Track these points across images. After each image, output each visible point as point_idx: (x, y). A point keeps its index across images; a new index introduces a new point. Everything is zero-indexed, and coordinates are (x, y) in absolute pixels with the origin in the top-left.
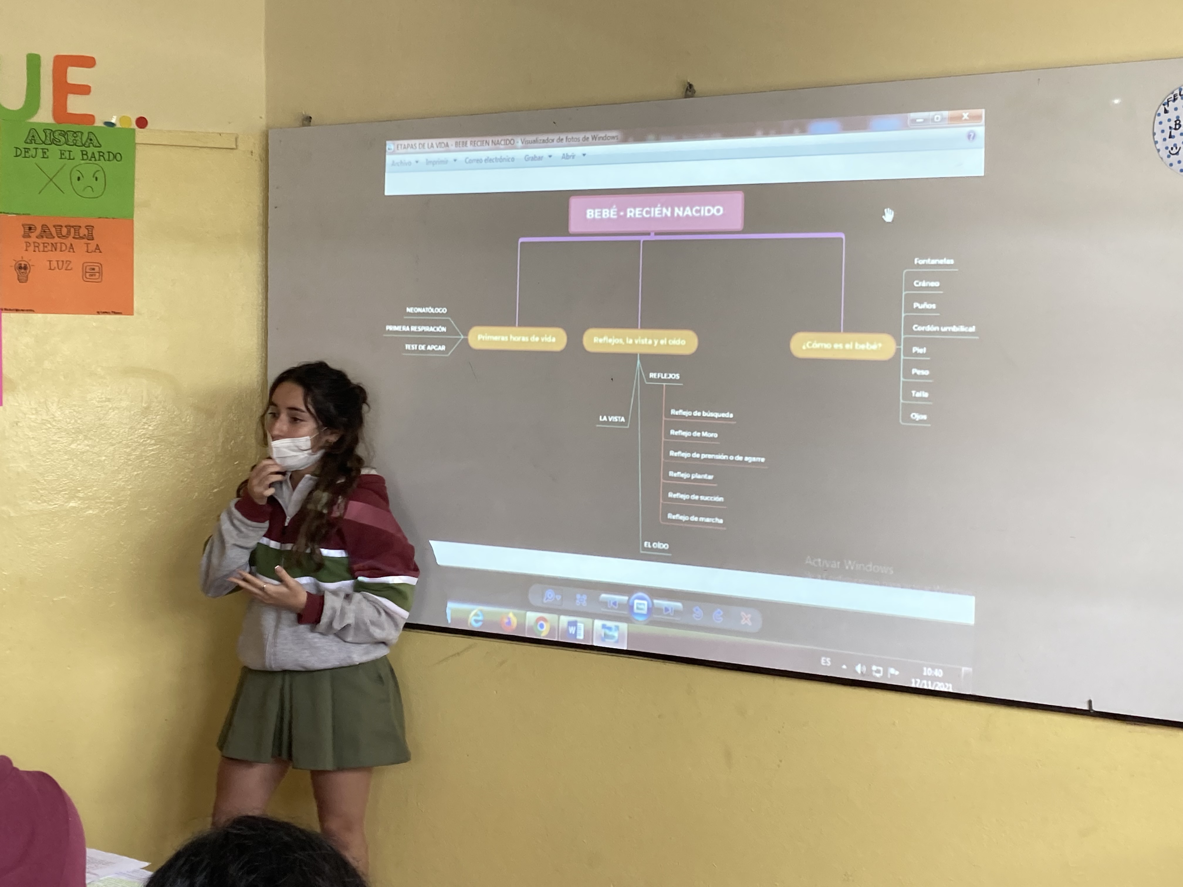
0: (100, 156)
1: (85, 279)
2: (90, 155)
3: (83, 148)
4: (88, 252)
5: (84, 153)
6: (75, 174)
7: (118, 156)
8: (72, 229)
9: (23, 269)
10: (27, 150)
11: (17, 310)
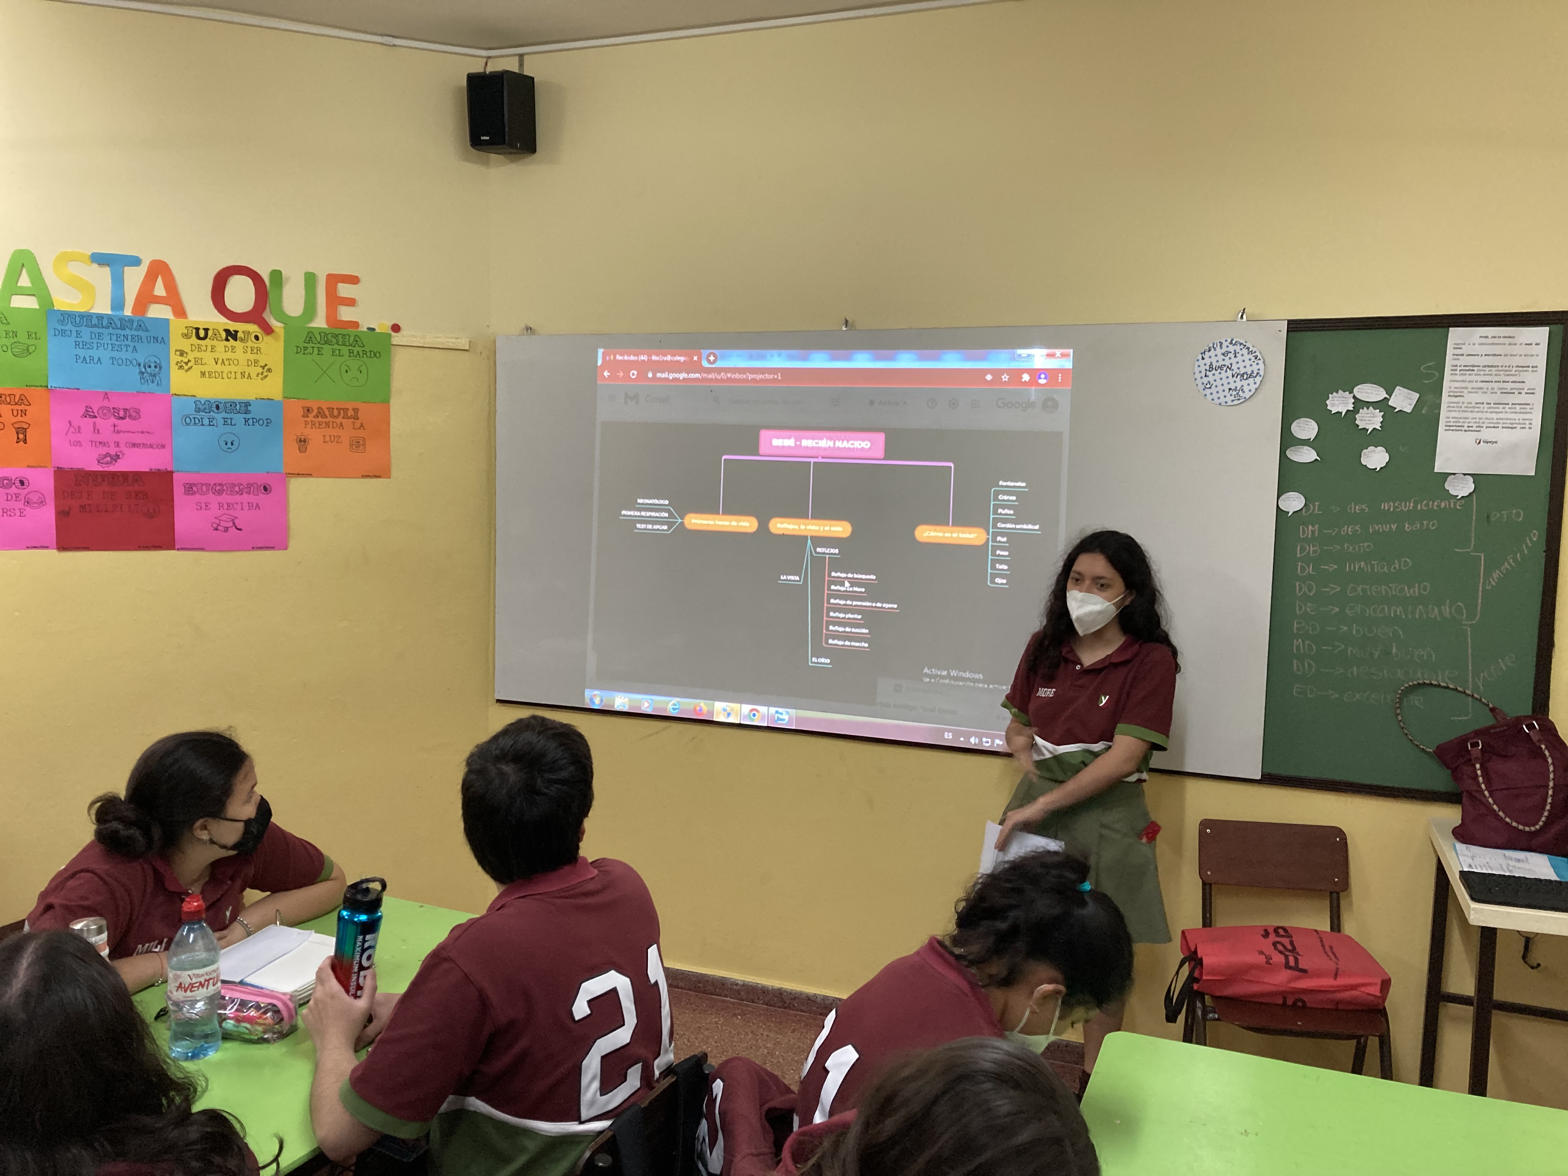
0: (363, 354)
1: (352, 450)
2: (355, 353)
3: (350, 348)
4: (354, 428)
5: (351, 351)
6: (344, 368)
7: (378, 354)
8: (342, 411)
9: (302, 442)
10: (306, 348)
11: (298, 474)
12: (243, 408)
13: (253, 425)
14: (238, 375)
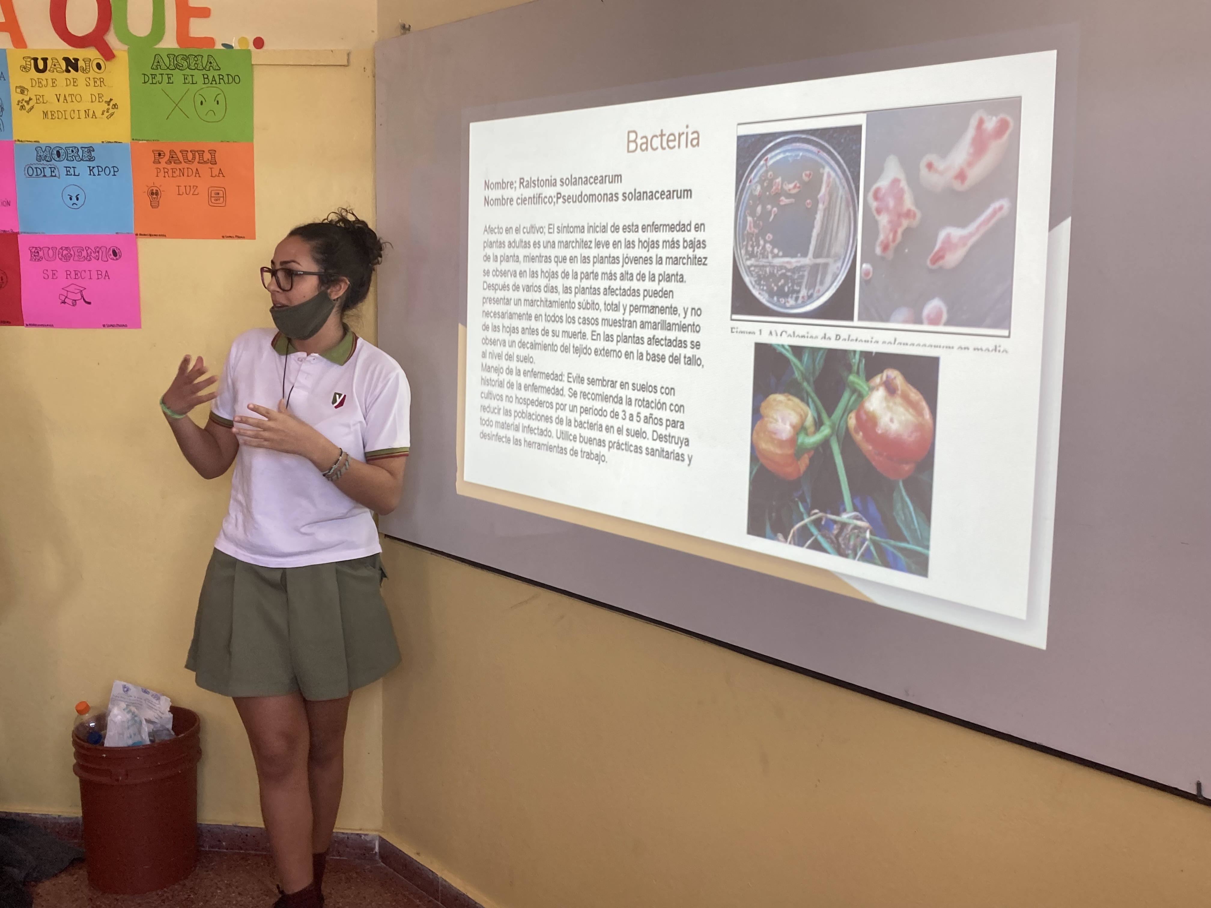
0: (220, 79)
1: (211, 204)
2: (211, 78)
3: (204, 72)
4: (212, 176)
5: (206, 76)
6: (199, 99)
7: (237, 78)
8: (197, 154)
9: (154, 193)
10: (154, 76)
11: (150, 235)
12: (86, 154)
13: (99, 175)
14: (82, 114)
